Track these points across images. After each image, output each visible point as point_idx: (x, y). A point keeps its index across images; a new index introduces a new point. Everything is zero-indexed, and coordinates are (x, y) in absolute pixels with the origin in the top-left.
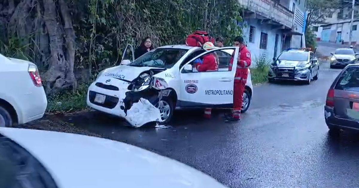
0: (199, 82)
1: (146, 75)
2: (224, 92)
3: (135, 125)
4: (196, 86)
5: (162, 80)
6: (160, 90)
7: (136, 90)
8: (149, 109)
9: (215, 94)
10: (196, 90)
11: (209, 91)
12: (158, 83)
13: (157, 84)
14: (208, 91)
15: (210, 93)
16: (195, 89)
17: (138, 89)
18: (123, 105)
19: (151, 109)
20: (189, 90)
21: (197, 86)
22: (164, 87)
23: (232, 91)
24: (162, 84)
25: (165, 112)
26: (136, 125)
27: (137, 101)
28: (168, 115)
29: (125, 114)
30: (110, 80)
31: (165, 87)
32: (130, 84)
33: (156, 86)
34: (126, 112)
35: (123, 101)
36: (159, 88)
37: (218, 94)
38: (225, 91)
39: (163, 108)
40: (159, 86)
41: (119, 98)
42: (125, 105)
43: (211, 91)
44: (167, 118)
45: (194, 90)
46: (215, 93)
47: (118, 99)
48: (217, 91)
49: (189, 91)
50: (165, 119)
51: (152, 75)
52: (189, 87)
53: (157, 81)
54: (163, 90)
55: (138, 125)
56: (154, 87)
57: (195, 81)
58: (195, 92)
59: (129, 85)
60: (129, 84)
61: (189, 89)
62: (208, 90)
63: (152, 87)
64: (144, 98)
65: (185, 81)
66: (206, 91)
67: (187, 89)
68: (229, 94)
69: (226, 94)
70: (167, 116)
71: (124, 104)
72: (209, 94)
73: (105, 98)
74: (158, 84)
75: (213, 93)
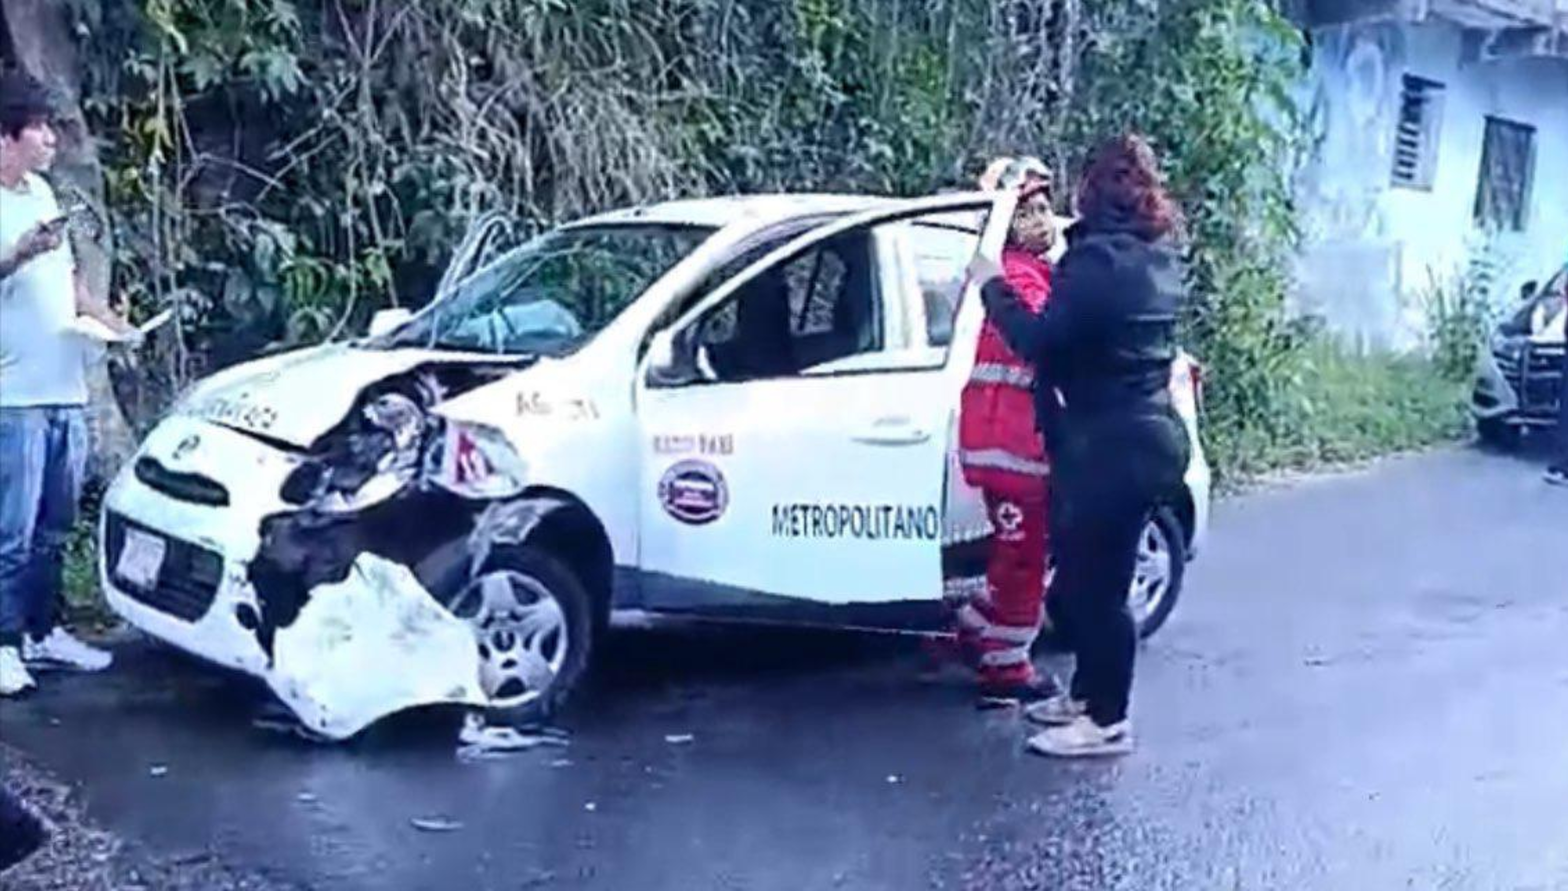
0: (736, 445)
1: (396, 401)
2: (882, 515)
3: (317, 727)
4: (720, 477)
5: (492, 432)
6: (482, 504)
7: (338, 504)
8: (410, 626)
9: (831, 535)
10: (720, 500)
11: (794, 508)
12: (474, 455)
13: (464, 460)
14: (785, 511)
15: (800, 526)
16: (711, 496)
17: (348, 492)
18: (249, 596)
19: (423, 624)
20: (679, 501)
21: (726, 474)
22: (509, 483)
23: (931, 509)
24: (495, 462)
25: (527, 644)
26: (323, 724)
27: (339, 575)
28: (555, 666)
29: (265, 658)
30: (197, 439)
31: (515, 483)
32: (299, 460)
33: (461, 476)
34: (267, 642)
35: (242, 572)
36: (476, 491)
37: (847, 528)
38: (888, 509)
39: (514, 617)
40: (477, 477)
41: (223, 553)
42: (260, 595)
43: (805, 508)
44: (551, 680)
45: (707, 504)
46: (831, 529)
47: (218, 559)
48: (843, 508)
49: (680, 507)
50: (533, 688)
51: (432, 402)
52: (681, 484)
53: (466, 446)
54: (506, 500)
55: (340, 723)
56: (446, 479)
57: (713, 444)
58: (714, 518)
59: (289, 468)
60: (291, 460)
61: (680, 493)
62: (790, 505)
63: (432, 483)
64: (381, 552)
65: (657, 440)
66: (775, 510)
67: (671, 494)
68: (914, 532)
69: (895, 535)
70: (549, 672)
71: (250, 589)
72: (796, 533)
73: (161, 552)
74: (472, 467)
75: (816, 523)
